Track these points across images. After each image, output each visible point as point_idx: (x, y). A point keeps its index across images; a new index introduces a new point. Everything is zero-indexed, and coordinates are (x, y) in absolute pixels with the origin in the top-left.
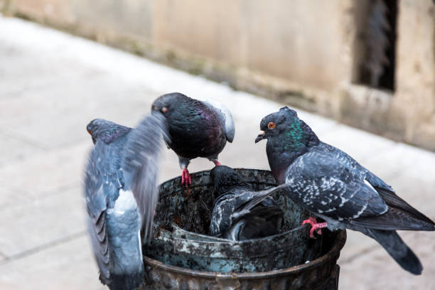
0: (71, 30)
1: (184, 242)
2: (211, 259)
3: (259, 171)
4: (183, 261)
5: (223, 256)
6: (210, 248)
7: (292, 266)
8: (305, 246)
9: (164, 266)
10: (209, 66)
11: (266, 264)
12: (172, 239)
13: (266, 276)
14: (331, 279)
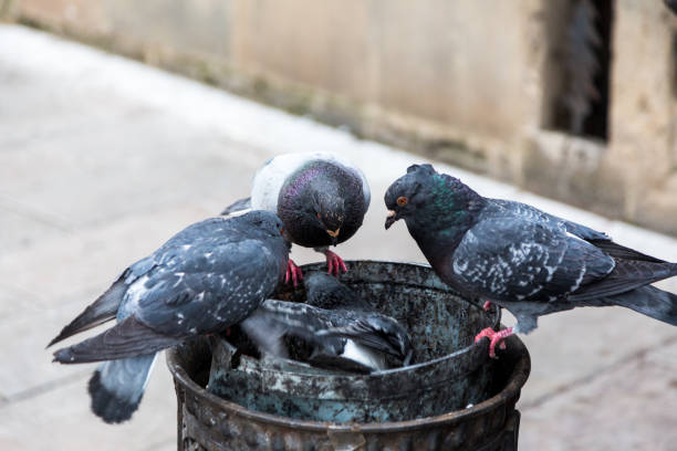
0: (106, 44)
1: (278, 375)
2: (321, 401)
3: (395, 264)
4: (277, 406)
5: (338, 397)
6: (318, 384)
7: (447, 411)
8: (466, 381)
9: (247, 412)
10: (319, 100)
11: (405, 409)
12: (260, 370)
13: (405, 428)
14: (507, 432)
